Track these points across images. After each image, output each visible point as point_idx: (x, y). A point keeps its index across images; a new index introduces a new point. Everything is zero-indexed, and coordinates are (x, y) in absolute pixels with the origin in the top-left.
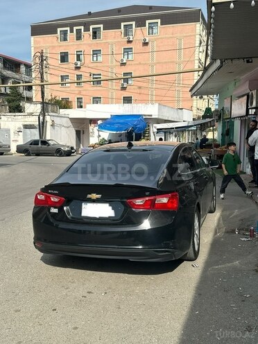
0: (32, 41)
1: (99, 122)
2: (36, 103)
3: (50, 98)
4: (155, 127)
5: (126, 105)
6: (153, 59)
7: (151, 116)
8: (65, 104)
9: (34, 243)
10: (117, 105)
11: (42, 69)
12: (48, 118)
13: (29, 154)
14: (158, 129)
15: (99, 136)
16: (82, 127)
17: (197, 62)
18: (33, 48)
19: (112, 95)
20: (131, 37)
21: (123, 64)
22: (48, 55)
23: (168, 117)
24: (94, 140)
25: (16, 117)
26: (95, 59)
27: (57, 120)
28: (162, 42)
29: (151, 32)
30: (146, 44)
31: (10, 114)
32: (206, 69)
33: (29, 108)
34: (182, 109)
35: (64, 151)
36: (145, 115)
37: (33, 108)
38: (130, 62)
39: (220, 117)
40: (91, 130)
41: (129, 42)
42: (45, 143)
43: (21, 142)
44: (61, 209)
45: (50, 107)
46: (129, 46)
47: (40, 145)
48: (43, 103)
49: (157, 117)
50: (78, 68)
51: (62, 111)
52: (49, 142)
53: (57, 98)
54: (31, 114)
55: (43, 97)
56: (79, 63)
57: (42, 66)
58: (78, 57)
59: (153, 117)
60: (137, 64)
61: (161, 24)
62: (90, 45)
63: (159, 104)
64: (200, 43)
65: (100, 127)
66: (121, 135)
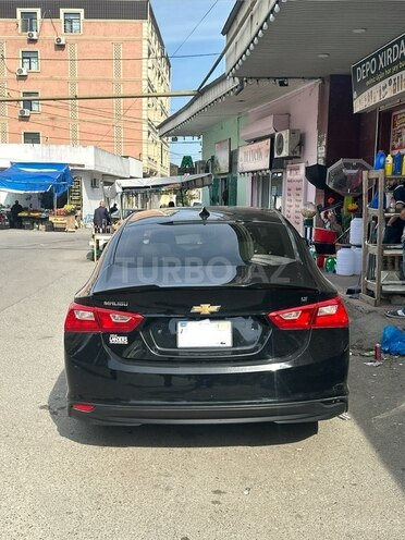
4: (119, 185)
6: (73, 74)
7: (83, 166)
14: (123, 189)
17: (145, 83)
19: (4, 130)
20: (35, 33)
21: (22, 78)
23: (110, 170)
28: (88, 47)
29: (68, 28)
30: (60, 47)
34: (127, 157)
36: (72, 165)
38: (34, 76)
41: (32, 41)
46: (32, 48)
49: (92, 168)
59: (85, 168)
60: (46, 79)
61: (86, 17)
63: (96, 147)
64: (149, 54)
66: (29, 197)
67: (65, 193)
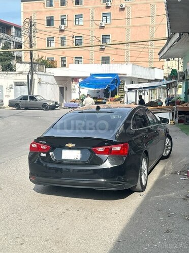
0: (22, 7)
1: (80, 80)
2: (25, 63)
3: (37, 58)
4: (126, 87)
5: (104, 65)
7: (126, 74)
8: (50, 64)
9: (30, 178)
10: (96, 65)
11: (31, 33)
12: (35, 77)
13: (19, 108)
14: (128, 89)
15: (80, 92)
16: (64, 84)
18: (22, 13)
19: (92, 55)
20: (109, 3)
21: (102, 27)
22: (36, 21)
23: (141, 76)
24: (75, 96)
25: (8, 76)
26: (77, 23)
27: (43, 78)
28: (136, 8)
30: (122, 9)
31: (3, 73)
32: (169, 38)
33: (19, 67)
34: (153, 68)
35: (49, 106)
36: (120, 74)
37: (23, 68)
38: (109, 26)
39: (184, 78)
40: (72, 87)
41: (108, 7)
42: (32, 98)
43: (12, 98)
44: (48, 154)
45: (37, 67)
46: (108, 11)
47: (28, 100)
48: (31, 63)
49: (130, 76)
50: (62, 31)
51: (48, 70)
52: (37, 97)
53: (44, 58)
54: (21, 73)
55: (31, 58)
56: (63, 26)
57: (31, 30)
58: (62, 21)
59: (127, 76)
60: (114, 27)
62: (73, 10)
65: (81, 84)
66: (98, 92)
67: (116, 89)
